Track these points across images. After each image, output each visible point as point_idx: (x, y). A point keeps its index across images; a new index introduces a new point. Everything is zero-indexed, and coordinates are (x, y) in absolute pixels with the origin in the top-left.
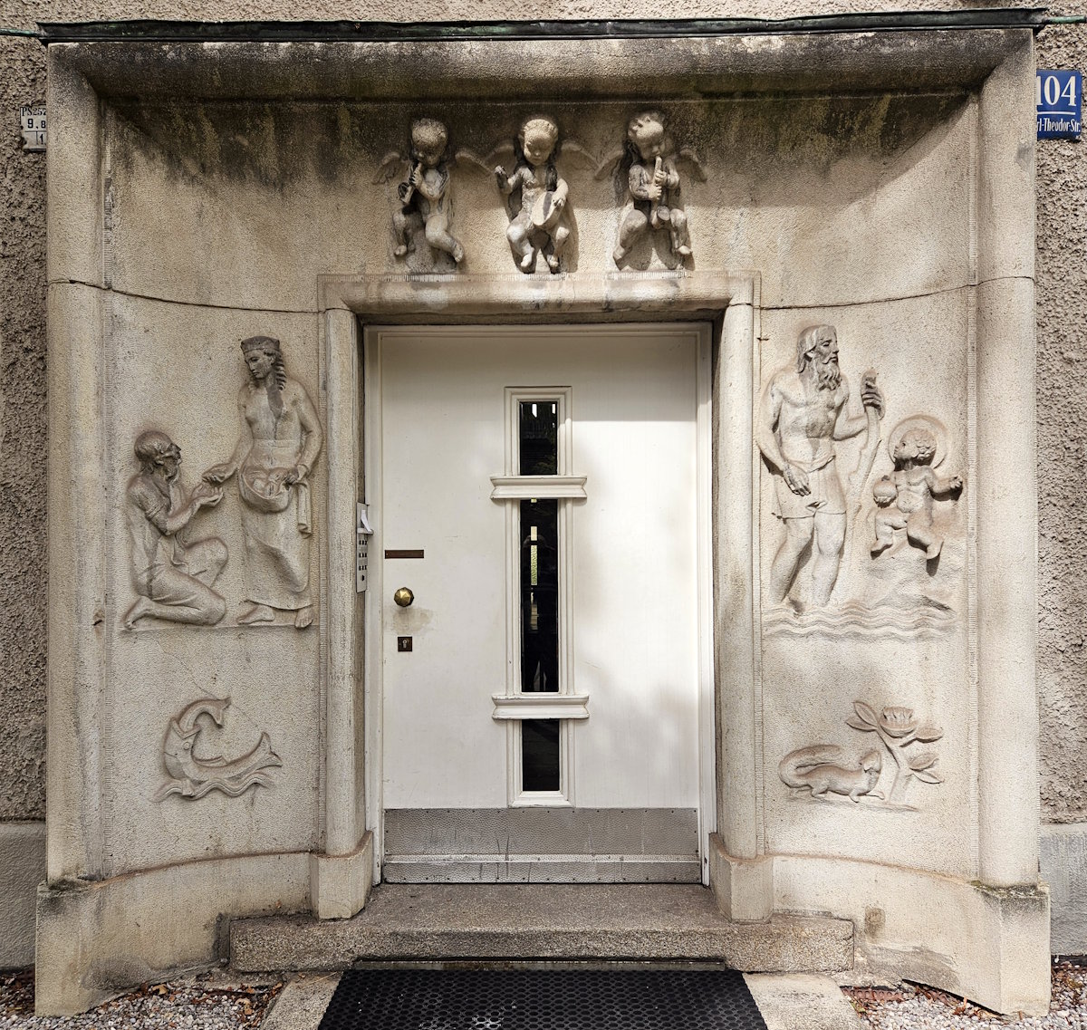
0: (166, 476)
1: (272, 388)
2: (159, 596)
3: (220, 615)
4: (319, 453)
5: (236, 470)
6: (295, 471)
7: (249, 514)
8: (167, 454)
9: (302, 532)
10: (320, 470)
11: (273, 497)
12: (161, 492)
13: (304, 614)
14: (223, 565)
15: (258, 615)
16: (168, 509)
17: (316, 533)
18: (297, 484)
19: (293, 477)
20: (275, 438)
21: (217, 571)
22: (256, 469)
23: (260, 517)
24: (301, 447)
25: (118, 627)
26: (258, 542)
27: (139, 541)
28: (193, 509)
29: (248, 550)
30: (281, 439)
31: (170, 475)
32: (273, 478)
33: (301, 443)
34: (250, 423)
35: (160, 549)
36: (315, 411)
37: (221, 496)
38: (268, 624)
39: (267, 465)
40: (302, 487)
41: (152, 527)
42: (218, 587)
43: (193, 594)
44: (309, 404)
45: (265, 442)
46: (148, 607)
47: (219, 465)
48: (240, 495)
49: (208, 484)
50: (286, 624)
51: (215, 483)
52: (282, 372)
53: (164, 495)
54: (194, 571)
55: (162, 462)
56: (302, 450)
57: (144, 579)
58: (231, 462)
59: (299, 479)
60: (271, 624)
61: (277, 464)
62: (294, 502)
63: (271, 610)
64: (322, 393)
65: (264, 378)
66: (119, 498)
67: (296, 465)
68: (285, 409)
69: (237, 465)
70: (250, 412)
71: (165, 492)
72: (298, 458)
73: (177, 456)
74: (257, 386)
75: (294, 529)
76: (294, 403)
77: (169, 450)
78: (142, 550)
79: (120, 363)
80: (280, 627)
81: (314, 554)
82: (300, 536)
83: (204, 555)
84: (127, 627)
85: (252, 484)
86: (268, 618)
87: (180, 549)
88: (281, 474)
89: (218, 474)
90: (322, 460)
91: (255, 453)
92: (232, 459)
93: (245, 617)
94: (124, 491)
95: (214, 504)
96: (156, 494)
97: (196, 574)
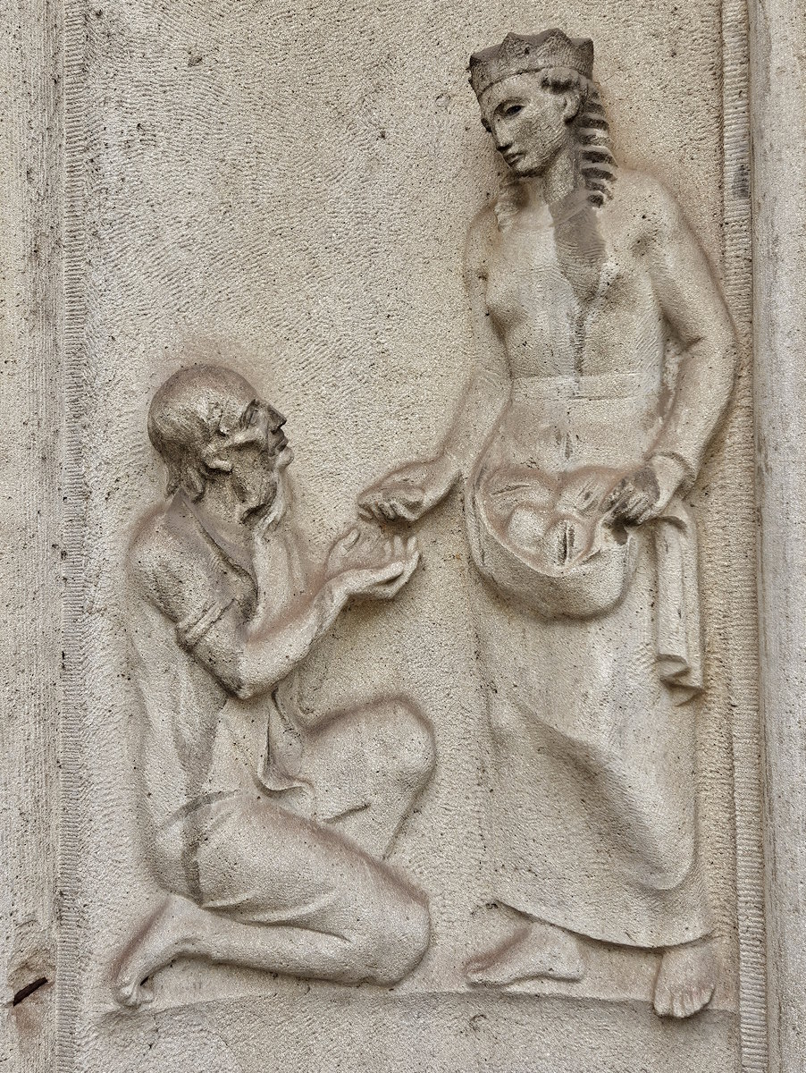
0: (240, 509)
1: (567, 203)
2: (220, 893)
3: (412, 954)
4: (727, 412)
5: (458, 481)
6: (645, 478)
7: (498, 625)
8: (240, 438)
9: (671, 685)
10: (731, 470)
11: (572, 568)
12: (225, 558)
13: (681, 968)
14: (420, 787)
15: (530, 959)
16: (247, 610)
17: (718, 688)
18: (655, 521)
19: (637, 501)
20: (579, 369)
21: (402, 806)
22: (517, 473)
23: (534, 633)
24: (664, 394)
25: (94, 1002)
26: (529, 717)
27: (160, 719)
28: (322, 610)
29: (498, 739)
30: (598, 371)
31: (253, 502)
32: (571, 502)
33: (663, 383)
34: (500, 325)
35: (223, 742)
36: (711, 272)
37: (413, 564)
38: (563, 989)
39: (553, 460)
40: (669, 532)
41: (199, 673)
42: (404, 858)
43: (325, 888)
44: (689, 248)
45: (544, 385)
46: (189, 933)
47: (409, 466)
48: (470, 559)
49: (373, 526)
50: (624, 996)
51: (394, 525)
52: (602, 148)
53: (233, 568)
54: (330, 806)
55: (224, 464)
56: (667, 403)
57: (172, 841)
58: (442, 454)
59: (660, 504)
60: (575, 991)
61: (586, 455)
62: (643, 582)
63: (572, 945)
64: (735, 208)
65: (541, 172)
66: (104, 582)
67: (648, 458)
68: (611, 266)
69: (460, 464)
70: (498, 292)
71: (238, 558)
72: (653, 431)
73: (272, 441)
74: (521, 202)
75: (642, 677)
76: (642, 246)
77: (245, 422)
78: (170, 746)
79: (112, 161)
80: (603, 1003)
81: (713, 759)
82: (665, 698)
83: (359, 757)
84: (122, 1001)
85: (503, 524)
86: (562, 969)
87: (288, 737)
88: (599, 490)
89: (403, 494)
90: (736, 437)
91: (513, 421)
92: (448, 443)
93: (490, 959)
94: (120, 559)
95: (391, 591)
96: (208, 568)
97: (339, 818)
